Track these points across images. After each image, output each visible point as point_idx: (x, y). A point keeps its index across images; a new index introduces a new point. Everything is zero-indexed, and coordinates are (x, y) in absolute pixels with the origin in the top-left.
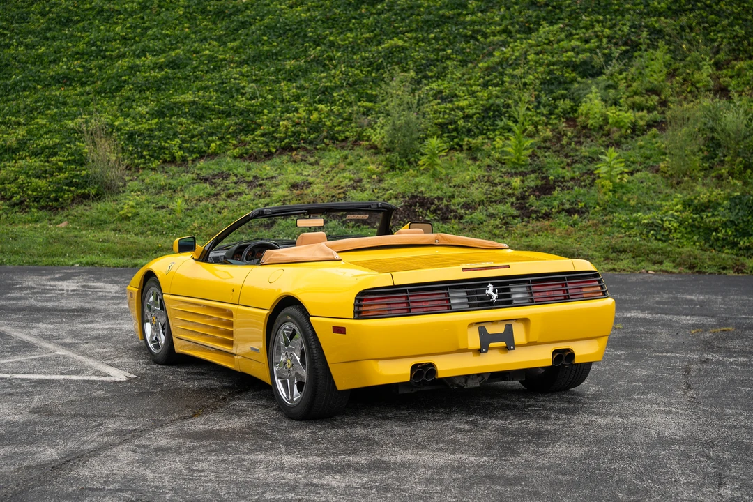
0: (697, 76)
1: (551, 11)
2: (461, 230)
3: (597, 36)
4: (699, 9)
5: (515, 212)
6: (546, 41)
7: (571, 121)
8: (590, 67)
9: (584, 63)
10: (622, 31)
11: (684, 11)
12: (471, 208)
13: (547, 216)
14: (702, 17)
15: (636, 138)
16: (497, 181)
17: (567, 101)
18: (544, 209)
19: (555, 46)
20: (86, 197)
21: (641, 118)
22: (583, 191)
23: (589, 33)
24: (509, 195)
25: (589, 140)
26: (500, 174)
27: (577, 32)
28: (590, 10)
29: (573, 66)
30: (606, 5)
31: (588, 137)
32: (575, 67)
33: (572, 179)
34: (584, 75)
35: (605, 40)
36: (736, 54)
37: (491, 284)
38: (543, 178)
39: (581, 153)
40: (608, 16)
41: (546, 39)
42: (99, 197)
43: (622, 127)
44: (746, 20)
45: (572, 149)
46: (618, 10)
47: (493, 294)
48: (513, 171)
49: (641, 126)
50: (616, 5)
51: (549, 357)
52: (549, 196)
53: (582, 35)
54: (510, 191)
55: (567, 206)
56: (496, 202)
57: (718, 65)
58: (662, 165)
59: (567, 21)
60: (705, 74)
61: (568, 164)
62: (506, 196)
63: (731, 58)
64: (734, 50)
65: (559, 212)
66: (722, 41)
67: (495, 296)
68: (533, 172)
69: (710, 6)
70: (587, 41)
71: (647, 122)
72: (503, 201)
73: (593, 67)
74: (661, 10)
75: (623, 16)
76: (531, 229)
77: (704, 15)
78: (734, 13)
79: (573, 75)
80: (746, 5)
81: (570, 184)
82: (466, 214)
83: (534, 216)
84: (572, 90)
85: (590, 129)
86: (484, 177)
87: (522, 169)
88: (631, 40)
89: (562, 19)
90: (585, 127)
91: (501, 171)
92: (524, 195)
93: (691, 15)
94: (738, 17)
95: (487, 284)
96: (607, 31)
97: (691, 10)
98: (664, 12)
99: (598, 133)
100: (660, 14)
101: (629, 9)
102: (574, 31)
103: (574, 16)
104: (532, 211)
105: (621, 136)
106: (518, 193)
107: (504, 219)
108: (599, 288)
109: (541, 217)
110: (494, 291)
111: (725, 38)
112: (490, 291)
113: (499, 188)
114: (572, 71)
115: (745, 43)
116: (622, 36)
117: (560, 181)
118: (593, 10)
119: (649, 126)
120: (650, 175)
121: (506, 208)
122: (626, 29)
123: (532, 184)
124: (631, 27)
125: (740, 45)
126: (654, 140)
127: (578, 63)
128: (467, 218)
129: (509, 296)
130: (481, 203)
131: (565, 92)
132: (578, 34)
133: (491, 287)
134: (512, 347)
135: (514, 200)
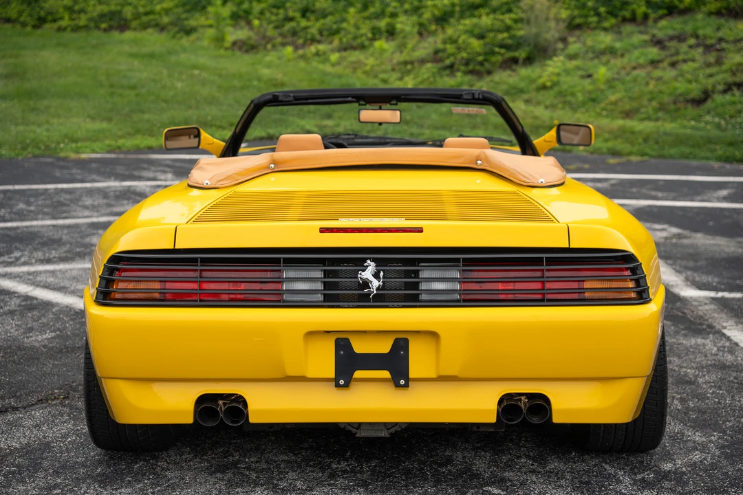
20: (515, 61)
37: (374, 260)
42: (529, 61)
47: (371, 278)
51: (492, 406)
67: (376, 283)
95: (365, 260)
108: (631, 285)
110: (376, 276)
112: (368, 274)
129: (416, 286)
133: (371, 266)
134: (402, 382)
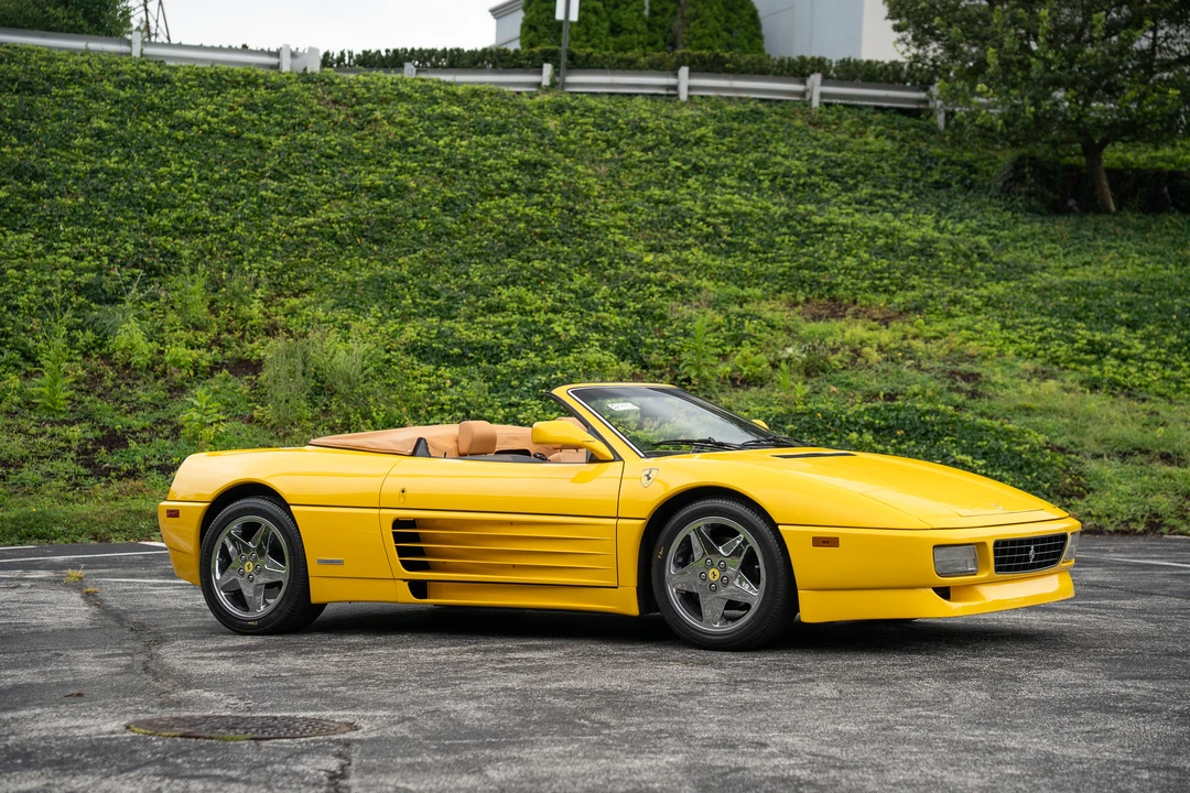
0: (245, 310)
1: (8, 214)
2: (11, 494)
3: (91, 254)
4: (213, 232)
5: (83, 471)
6: (20, 254)
7: (106, 358)
8: (100, 291)
9: (88, 286)
10: (126, 249)
11: (195, 233)
12: (11, 466)
13: (132, 474)
14: (221, 242)
15: (203, 382)
16: (34, 430)
17: (89, 333)
18: (125, 467)
19: (36, 261)
21: (201, 356)
22: (168, 443)
23: (77, 248)
24: (63, 449)
25: (138, 382)
26: (32, 423)
27: (60, 245)
28: (66, 218)
29: (76, 288)
30: (86, 215)
31: (138, 379)
32: (80, 290)
33: (144, 429)
34: (99, 302)
35: (106, 260)
36: (279, 290)
38: (102, 429)
39: (138, 399)
40: (95, 229)
41: (19, 251)
43: (183, 367)
44: (275, 251)
45: (122, 393)
46: (106, 223)
48: (51, 418)
49: (204, 367)
50: (101, 216)
52: (124, 450)
53: (68, 250)
54: (63, 444)
55: (155, 462)
56: (47, 458)
57: (267, 301)
58: (255, 414)
59: (37, 230)
60: (255, 310)
61: (127, 412)
62: (58, 451)
63: (273, 294)
64: (274, 284)
65: (150, 468)
66: (258, 273)
68: (80, 421)
69: (223, 230)
70: (79, 258)
71: (210, 362)
72: (56, 456)
73: (104, 291)
74: (166, 229)
75: (116, 231)
76: (117, 491)
77: (223, 239)
78: (257, 241)
79: (81, 299)
80: (269, 233)
81: (146, 435)
82: (8, 473)
83: (113, 474)
84: (89, 320)
85: (135, 369)
86: (9, 426)
87: (62, 417)
88: (143, 260)
89: (29, 226)
90: (127, 366)
91: (31, 420)
92: (86, 449)
93: (208, 238)
94: (264, 246)
96: (105, 249)
97: (205, 233)
98: (169, 231)
99: (148, 374)
100: (164, 233)
101: (120, 224)
102: (55, 245)
103: (44, 224)
104: (106, 468)
105: (183, 379)
106: (74, 445)
107: (70, 478)
109: (125, 476)
111: (260, 269)
113: (42, 440)
114: (78, 295)
115: (286, 276)
116: (128, 256)
117: (130, 431)
118: (70, 220)
119: (215, 367)
120: (243, 426)
121: (67, 465)
122: (130, 248)
123: (90, 435)
124: (135, 245)
125: (280, 280)
126: (230, 385)
127: (82, 285)
128: (13, 478)
130: (24, 459)
131: (80, 321)
132: (61, 248)
135: (73, 455)
